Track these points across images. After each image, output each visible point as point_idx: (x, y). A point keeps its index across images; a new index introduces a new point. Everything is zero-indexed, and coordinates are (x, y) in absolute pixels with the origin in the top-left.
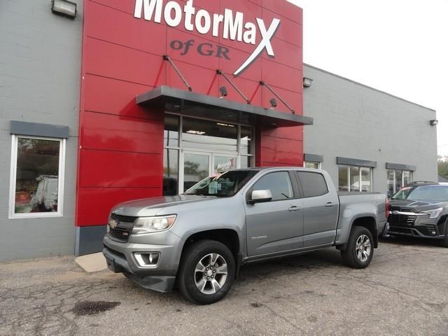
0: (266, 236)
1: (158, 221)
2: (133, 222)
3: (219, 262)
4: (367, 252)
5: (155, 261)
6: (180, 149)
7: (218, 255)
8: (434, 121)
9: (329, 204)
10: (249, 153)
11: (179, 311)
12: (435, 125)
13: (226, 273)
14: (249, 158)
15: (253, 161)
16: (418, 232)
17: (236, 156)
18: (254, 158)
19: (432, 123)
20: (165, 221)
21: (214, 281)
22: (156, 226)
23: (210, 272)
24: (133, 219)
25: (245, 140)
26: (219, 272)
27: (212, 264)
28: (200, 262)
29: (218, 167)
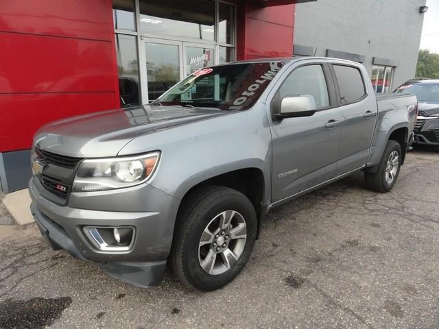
0: (296, 170)
1: (125, 165)
2: (73, 166)
3: (235, 223)
4: (393, 172)
5: (126, 240)
6: (139, 34)
7: (234, 212)
8: (424, 7)
9: (368, 114)
10: (228, 42)
11: (176, 311)
12: (423, 12)
13: (245, 236)
14: (229, 49)
15: (234, 53)
16: (425, 138)
17: (213, 47)
18: (236, 49)
19: (422, 10)
20: (137, 165)
21: (227, 252)
22: (121, 174)
23: (220, 240)
24: (72, 162)
25: (222, 25)
26: (234, 237)
27: (224, 226)
28: (206, 230)
29: (192, 62)
